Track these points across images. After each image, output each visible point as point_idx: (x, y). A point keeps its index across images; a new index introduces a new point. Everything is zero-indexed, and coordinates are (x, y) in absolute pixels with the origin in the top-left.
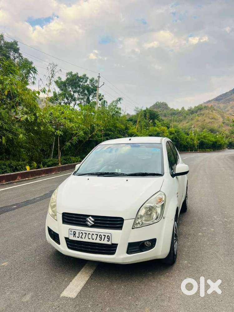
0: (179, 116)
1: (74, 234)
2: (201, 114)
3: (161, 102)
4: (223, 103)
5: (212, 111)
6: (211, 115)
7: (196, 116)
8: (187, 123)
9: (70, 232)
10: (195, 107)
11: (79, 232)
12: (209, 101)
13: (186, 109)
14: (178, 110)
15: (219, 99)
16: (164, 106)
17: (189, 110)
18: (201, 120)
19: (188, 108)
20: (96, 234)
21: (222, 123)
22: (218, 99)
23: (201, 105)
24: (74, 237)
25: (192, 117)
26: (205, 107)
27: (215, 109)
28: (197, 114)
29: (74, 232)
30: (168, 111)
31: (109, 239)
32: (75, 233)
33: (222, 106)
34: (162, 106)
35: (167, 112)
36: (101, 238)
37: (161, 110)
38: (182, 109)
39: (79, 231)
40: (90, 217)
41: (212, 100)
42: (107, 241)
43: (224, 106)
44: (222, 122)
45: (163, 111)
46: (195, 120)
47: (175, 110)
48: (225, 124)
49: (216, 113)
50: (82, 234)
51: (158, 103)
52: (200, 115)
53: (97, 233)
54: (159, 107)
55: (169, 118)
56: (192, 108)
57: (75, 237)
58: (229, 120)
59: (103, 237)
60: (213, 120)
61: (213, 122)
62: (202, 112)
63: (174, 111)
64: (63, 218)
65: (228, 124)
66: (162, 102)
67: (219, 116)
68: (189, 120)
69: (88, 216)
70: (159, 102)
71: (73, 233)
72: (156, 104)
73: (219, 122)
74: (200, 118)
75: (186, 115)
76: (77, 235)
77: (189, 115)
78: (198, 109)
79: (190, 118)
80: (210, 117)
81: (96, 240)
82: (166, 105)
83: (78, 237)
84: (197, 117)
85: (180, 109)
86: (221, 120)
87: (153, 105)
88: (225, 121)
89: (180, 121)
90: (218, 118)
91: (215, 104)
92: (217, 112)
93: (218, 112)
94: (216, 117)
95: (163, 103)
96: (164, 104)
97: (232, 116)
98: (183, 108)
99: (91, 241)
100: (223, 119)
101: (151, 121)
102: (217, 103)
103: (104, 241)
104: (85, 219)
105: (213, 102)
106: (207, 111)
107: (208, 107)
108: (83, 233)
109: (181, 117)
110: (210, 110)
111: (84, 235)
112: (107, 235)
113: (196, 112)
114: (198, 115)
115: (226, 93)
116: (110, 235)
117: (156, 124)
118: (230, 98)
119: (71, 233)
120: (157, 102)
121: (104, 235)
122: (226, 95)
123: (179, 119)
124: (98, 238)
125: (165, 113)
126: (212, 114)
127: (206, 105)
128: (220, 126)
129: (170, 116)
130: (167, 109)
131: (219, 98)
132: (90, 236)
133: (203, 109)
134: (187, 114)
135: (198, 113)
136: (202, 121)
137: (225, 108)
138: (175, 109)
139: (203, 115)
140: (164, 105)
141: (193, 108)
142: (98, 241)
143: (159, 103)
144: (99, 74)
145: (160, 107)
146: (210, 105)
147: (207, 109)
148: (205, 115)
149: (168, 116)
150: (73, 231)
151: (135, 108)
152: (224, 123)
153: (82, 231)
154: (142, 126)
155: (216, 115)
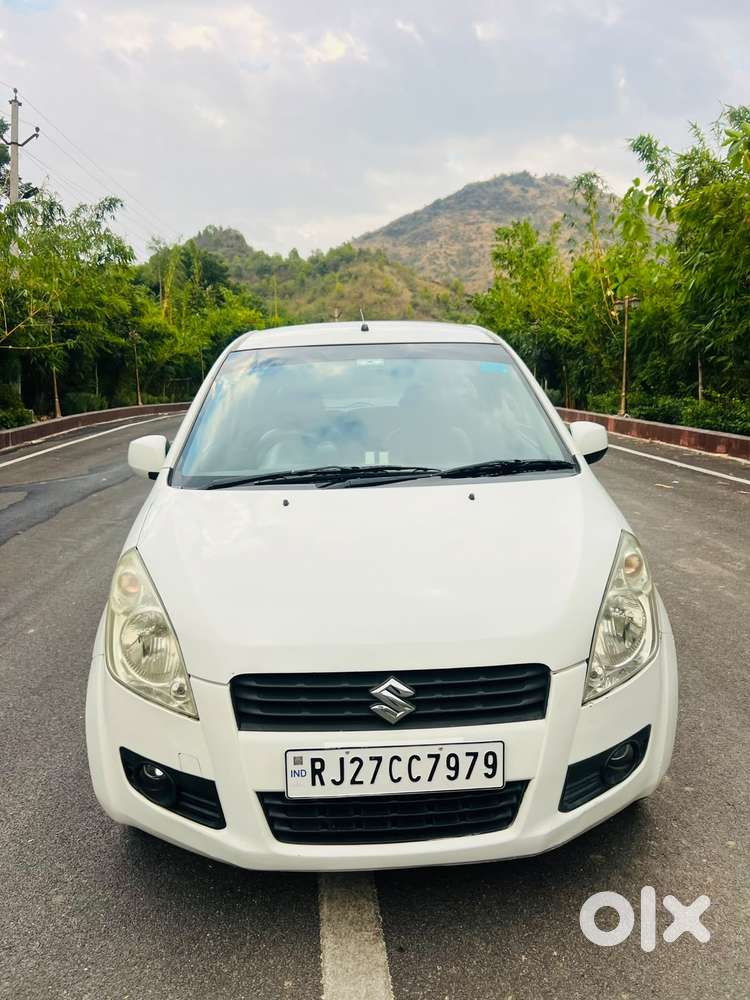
0: (283, 278)
1: (316, 773)
2: (350, 275)
3: (221, 228)
4: (410, 245)
5: (381, 268)
6: (379, 281)
7: (335, 282)
8: (310, 302)
9: (291, 767)
10: (332, 251)
11: (342, 760)
12: (368, 237)
13: (305, 255)
14: (279, 258)
15: (396, 232)
16: (235, 240)
17: (314, 260)
18: (350, 292)
19: (310, 254)
20: (430, 756)
21: (410, 306)
22: (393, 231)
23: (348, 246)
24: (314, 784)
25: (323, 284)
26: (361, 252)
27: (390, 262)
28: (337, 275)
29: (314, 761)
30: (247, 260)
31: (494, 767)
32: (318, 766)
33: (405, 251)
34: (226, 240)
35: (243, 261)
36: (456, 768)
37: (224, 254)
38: (290, 255)
39: (342, 754)
40: (393, 682)
41: (376, 233)
42: (486, 775)
43: (410, 254)
44: (411, 303)
45: (231, 261)
46: (334, 294)
47: (268, 258)
48: (418, 308)
49: (391, 273)
50: (357, 763)
51: (211, 231)
52: (346, 278)
53: (435, 751)
54: (218, 244)
55: (253, 283)
56: (322, 254)
57: (322, 783)
58: (428, 297)
59: (465, 763)
60: (385, 296)
61: (385, 301)
62: (353, 269)
63: (265, 262)
64: (237, 701)
65: (427, 309)
66: (224, 229)
67: (401, 284)
68: (315, 292)
69: (381, 677)
70: (217, 226)
71: (307, 766)
72: (206, 231)
73: (403, 301)
74: (347, 289)
75: (304, 276)
76: (331, 772)
77: (314, 277)
78: (340, 258)
79: (319, 288)
80: (378, 287)
81: (430, 779)
82: (239, 238)
83: (338, 780)
84: (338, 284)
85: (285, 256)
86: (407, 295)
87: (196, 235)
88: (419, 300)
89: (287, 296)
90: (400, 290)
91: (386, 245)
92: (395, 271)
93: (399, 272)
94: (394, 288)
95: (230, 230)
96: (232, 234)
97: (436, 286)
98: (294, 253)
99: (406, 787)
100: (411, 294)
101: (209, 288)
102: (391, 242)
103: (468, 777)
104: (366, 691)
105: (379, 238)
106: (366, 268)
107: (370, 254)
108: (366, 761)
109: (290, 283)
110: (376, 265)
111: (369, 767)
112: (482, 751)
113: (336, 268)
114: (341, 277)
115: (416, 213)
116: (497, 749)
117: (224, 301)
118: (427, 231)
119: (298, 768)
120: (210, 227)
121: (468, 754)
122: (414, 219)
123: (285, 287)
124: (442, 770)
125: (239, 267)
126: (382, 278)
127: (364, 247)
128: (404, 313)
129: (256, 277)
130: (243, 252)
131: (396, 229)
132: (400, 769)
133: (356, 259)
134: (309, 274)
135: (342, 270)
136: (356, 298)
137: (415, 261)
138: (271, 255)
139: (356, 278)
140: (231, 238)
141: (325, 252)
142: (441, 784)
143: (215, 229)
144: (15, 91)
145: (222, 246)
146: (373, 247)
147: (366, 261)
148: (360, 279)
149: (250, 278)
150: (307, 757)
151: (150, 239)
152: (415, 305)
153: (354, 754)
154: (183, 304)
155: (392, 280)
